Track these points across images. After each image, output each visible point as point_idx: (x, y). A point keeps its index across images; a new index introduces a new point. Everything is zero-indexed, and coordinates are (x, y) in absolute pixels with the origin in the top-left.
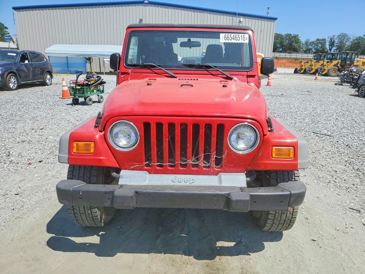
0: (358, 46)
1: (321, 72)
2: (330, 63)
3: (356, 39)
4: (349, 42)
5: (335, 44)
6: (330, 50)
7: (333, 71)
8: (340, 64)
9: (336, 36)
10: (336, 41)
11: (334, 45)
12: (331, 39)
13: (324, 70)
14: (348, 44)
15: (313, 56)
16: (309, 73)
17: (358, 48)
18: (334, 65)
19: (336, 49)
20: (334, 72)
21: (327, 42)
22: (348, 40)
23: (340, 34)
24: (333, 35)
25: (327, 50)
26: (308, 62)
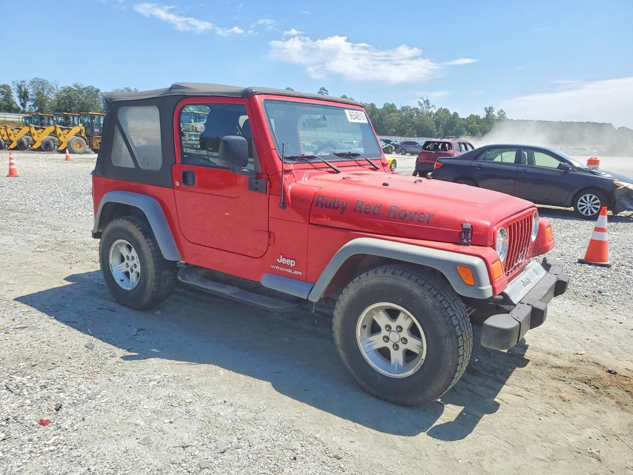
0: (70, 102)
1: (56, 147)
2: (41, 130)
3: (64, 91)
4: (54, 94)
5: (30, 97)
6: (23, 105)
7: (76, 145)
8: (84, 132)
9: (27, 83)
10: (31, 91)
11: (27, 97)
12: (20, 87)
13: (35, 142)
14: (52, 97)
15: (21, 117)
16: (32, 148)
17: (70, 107)
18: (75, 134)
19: (33, 105)
20: (78, 145)
21: (13, 91)
22: (50, 90)
23: (34, 80)
24: (21, 80)
25: (16, 105)
26: (21, 129)
